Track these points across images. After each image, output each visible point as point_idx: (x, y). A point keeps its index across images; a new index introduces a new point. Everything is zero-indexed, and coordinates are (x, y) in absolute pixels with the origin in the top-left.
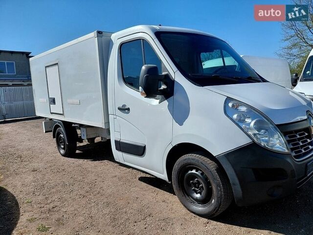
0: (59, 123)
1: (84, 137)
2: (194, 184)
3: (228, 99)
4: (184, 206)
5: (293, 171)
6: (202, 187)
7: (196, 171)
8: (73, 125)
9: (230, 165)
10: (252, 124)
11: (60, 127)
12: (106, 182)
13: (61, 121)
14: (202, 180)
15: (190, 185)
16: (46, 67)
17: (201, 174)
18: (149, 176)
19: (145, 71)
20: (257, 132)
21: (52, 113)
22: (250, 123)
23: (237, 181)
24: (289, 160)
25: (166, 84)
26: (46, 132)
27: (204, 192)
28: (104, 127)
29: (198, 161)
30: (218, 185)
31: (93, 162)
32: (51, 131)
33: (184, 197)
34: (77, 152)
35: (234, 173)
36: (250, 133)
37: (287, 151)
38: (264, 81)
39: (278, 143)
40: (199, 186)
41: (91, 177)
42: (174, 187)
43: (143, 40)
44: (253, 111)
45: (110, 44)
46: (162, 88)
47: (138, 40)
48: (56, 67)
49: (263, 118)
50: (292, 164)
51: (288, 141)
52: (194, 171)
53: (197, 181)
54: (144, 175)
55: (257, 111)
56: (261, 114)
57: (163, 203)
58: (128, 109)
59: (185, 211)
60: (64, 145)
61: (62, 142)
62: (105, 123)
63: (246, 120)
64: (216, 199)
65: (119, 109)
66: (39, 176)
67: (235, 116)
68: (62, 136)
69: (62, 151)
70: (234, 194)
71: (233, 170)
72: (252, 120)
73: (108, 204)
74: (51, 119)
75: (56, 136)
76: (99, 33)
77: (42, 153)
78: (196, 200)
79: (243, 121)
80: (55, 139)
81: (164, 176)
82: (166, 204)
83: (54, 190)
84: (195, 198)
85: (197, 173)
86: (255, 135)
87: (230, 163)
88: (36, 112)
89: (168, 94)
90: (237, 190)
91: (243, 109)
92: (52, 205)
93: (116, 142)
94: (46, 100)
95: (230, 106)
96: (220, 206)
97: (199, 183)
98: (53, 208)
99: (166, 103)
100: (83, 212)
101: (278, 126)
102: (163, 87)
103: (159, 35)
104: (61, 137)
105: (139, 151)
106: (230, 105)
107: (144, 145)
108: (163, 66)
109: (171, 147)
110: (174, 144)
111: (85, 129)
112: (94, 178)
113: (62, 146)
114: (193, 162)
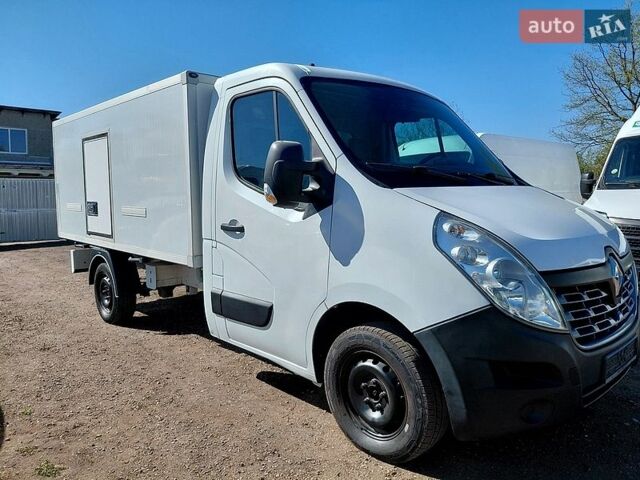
0: (103, 253)
1: (152, 285)
2: (370, 391)
3: (443, 216)
4: (348, 436)
5: (573, 369)
6: (385, 396)
7: (374, 363)
8: (130, 259)
9: (443, 351)
10: (490, 269)
11: (104, 261)
12: (188, 380)
13: (107, 249)
14: (384, 380)
15: (360, 392)
16: (84, 140)
17: (383, 369)
18: (279, 371)
19: (277, 152)
20: (501, 286)
21: (90, 233)
22: (487, 265)
23: (456, 387)
24: (566, 347)
25: (318, 180)
26: (76, 271)
27: (388, 408)
28: (191, 265)
29: (377, 341)
30: (417, 395)
31: (167, 336)
32: (87, 270)
33: (348, 418)
34: (137, 314)
35: (451, 370)
36: (485, 286)
37: (561, 328)
38: (521, 183)
39: (543, 310)
40: (378, 394)
41: (161, 367)
42: (328, 394)
43: (277, 92)
44: (492, 242)
45: (211, 97)
46: (309, 189)
47: (266, 93)
48: (104, 141)
49: (512, 258)
50: (573, 356)
51: (564, 306)
52: (369, 363)
53: (376, 383)
54: (268, 368)
55: (501, 243)
56: (510, 250)
57: (304, 429)
58: (242, 230)
59: (347, 446)
60: (111, 299)
61: (106, 294)
62: (194, 256)
63: (478, 260)
64: (412, 422)
65: (224, 228)
66: (53, 361)
68: (107, 280)
69: (106, 312)
70: (451, 414)
71: (448, 362)
72: (490, 260)
73: (189, 425)
74: (87, 246)
75: (96, 279)
76: (192, 75)
77: (64, 313)
78: (373, 424)
79: (472, 262)
80: (93, 286)
81: (308, 371)
82: (311, 432)
83: (80, 391)
84: (370, 419)
85: (375, 366)
86: (496, 290)
87: (442, 346)
88: (59, 229)
89: (321, 201)
90: (456, 405)
91: (472, 236)
92: (72, 422)
93: (214, 296)
94: (79, 206)
95: (446, 230)
96: (419, 440)
97: (379, 388)
98: (75, 427)
99: (317, 218)
100: (136, 440)
101: (544, 274)
102: (313, 186)
103: (308, 83)
104: (104, 283)
105: (259, 316)
106: (446, 227)
107: (269, 305)
108: (313, 144)
109: (323, 311)
110: (331, 304)
111: (154, 268)
112: (165, 370)
113: (106, 302)
114: (367, 342)
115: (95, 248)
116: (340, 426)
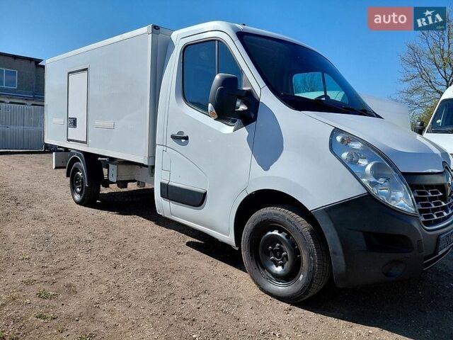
0: (78, 155)
1: (113, 179)
2: (275, 253)
3: (336, 131)
4: (257, 283)
5: (419, 241)
6: (286, 256)
7: (279, 232)
8: (99, 159)
9: (332, 224)
10: (368, 168)
11: (79, 161)
12: (140, 243)
13: (81, 152)
14: (286, 245)
15: (267, 253)
16: (69, 73)
17: (286, 237)
19: (220, 81)
20: (376, 180)
21: (69, 140)
22: (367, 165)
23: (340, 249)
24: (416, 225)
25: (246, 103)
26: (56, 168)
27: (287, 264)
28: (146, 163)
29: (283, 217)
30: (311, 254)
32: (65, 168)
33: (257, 271)
35: (336, 237)
36: (364, 180)
37: (413, 212)
39: (402, 200)
40: (280, 254)
41: (119, 235)
42: (244, 255)
43: (219, 41)
44: (370, 150)
46: (240, 109)
47: (211, 41)
48: (85, 74)
49: (384, 161)
50: (420, 232)
51: (416, 198)
52: (275, 232)
53: (279, 247)
55: (376, 151)
56: (381, 155)
57: (225, 278)
58: (186, 138)
59: (257, 291)
60: (82, 188)
61: (78, 184)
62: (149, 157)
63: (359, 162)
64: (306, 273)
65: (173, 137)
66: (41, 227)
67: (345, 155)
68: (80, 174)
69: (77, 197)
70: (334, 268)
71: (335, 232)
72: (369, 162)
74: (67, 150)
75: (72, 174)
76: (155, 28)
77: (46, 197)
78: (275, 275)
79: (356, 163)
80: (69, 178)
81: (229, 238)
82: (229, 280)
83: (63, 246)
84: (274, 272)
85: (280, 235)
86: (371, 183)
87: (333, 222)
88: (46, 137)
89: (247, 119)
90: (339, 262)
91: (358, 146)
92: (59, 266)
93: (162, 185)
94: (63, 121)
95: (336, 142)
96: (311, 285)
97: (281, 250)
98: (62, 269)
99: (244, 131)
100: (106, 279)
101: (404, 174)
102: (243, 108)
103: (241, 35)
104: (78, 176)
105: (196, 199)
106: (339, 138)
107: (204, 191)
108: (244, 78)
109: (244, 195)
110: (251, 190)
111: (116, 167)
112: (122, 236)
113: (78, 190)
114: (276, 217)
115: (72, 151)
116: (252, 277)
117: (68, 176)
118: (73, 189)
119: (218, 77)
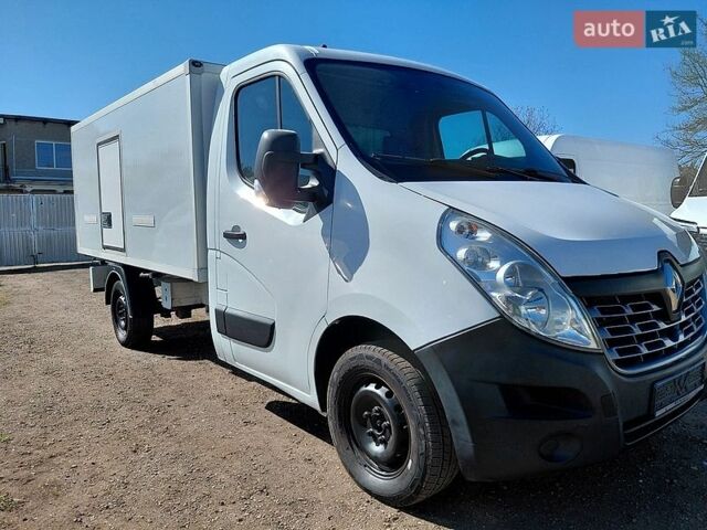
0: (117, 269)
1: (168, 305)
2: (373, 421)
3: (451, 213)
4: (350, 473)
6: (388, 426)
7: (377, 388)
8: (142, 274)
9: (445, 372)
10: (500, 276)
11: (119, 279)
12: (191, 408)
13: (120, 264)
14: (387, 408)
15: (363, 423)
16: (99, 144)
17: (386, 394)
21: (105, 248)
22: (498, 270)
23: (461, 416)
25: (318, 176)
26: (95, 290)
27: (391, 441)
28: (196, 280)
29: (378, 361)
30: (420, 424)
31: (182, 362)
32: (102, 290)
33: (350, 451)
35: (454, 396)
36: (495, 295)
39: (572, 326)
40: (381, 424)
43: (280, 76)
44: (508, 243)
45: (217, 89)
46: (309, 186)
47: (270, 78)
48: (115, 145)
49: (530, 260)
50: (607, 381)
52: (371, 387)
53: (379, 411)
57: (306, 466)
58: (243, 237)
59: (350, 485)
60: (125, 320)
61: (121, 315)
62: (199, 269)
63: (490, 264)
64: (415, 457)
65: (226, 235)
68: (123, 299)
69: (122, 335)
71: (450, 385)
72: (502, 264)
74: (103, 262)
76: (195, 64)
78: (376, 459)
79: (483, 266)
80: (110, 306)
82: (312, 467)
83: (70, 418)
84: (373, 454)
85: (378, 391)
87: (445, 366)
88: (78, 244)
89: (320, 200)
90: (462, 436)
91: (484, 236)
93: (218, 313)
94: (95, 218)
95: (455, 228)
96: (423, 480)
97: (382, 418)
98: (51, 457)
99: (317, 221)
102: (314, 183)
103: (312, 65)
104: (121, 303)
105: (260, 334)
107: (272, 322)
108: (314, 133)
109: (323, 327)
110: (331, 319)
111: (169, 285)
112: (169, 398)
113: (122, 323)
114: (369, 363)
115: (110, 264)
117: (107, 303)
118: (116, 322)
119: (266, 135)
